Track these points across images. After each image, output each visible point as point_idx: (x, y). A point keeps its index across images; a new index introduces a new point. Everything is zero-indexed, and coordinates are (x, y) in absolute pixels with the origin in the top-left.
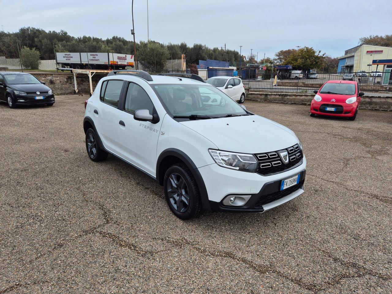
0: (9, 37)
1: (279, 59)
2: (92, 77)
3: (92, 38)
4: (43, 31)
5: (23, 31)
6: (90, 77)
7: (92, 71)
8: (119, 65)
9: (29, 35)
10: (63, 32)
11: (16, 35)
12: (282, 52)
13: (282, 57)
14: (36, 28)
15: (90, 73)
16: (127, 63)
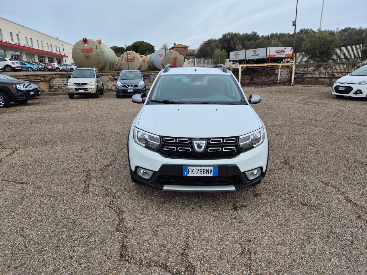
0: (215, 42)
2: (241, 71)
3: (279, 34)
4: (239, 34)
5: (225, 36)
6: (240, 71)
7: (242, 66)
8: (277, 58)
9: (228, 39)
10: (253, 33)
11: (219, 40)
14: (234, 33)
15: (241, 67)
16: (286, 55)
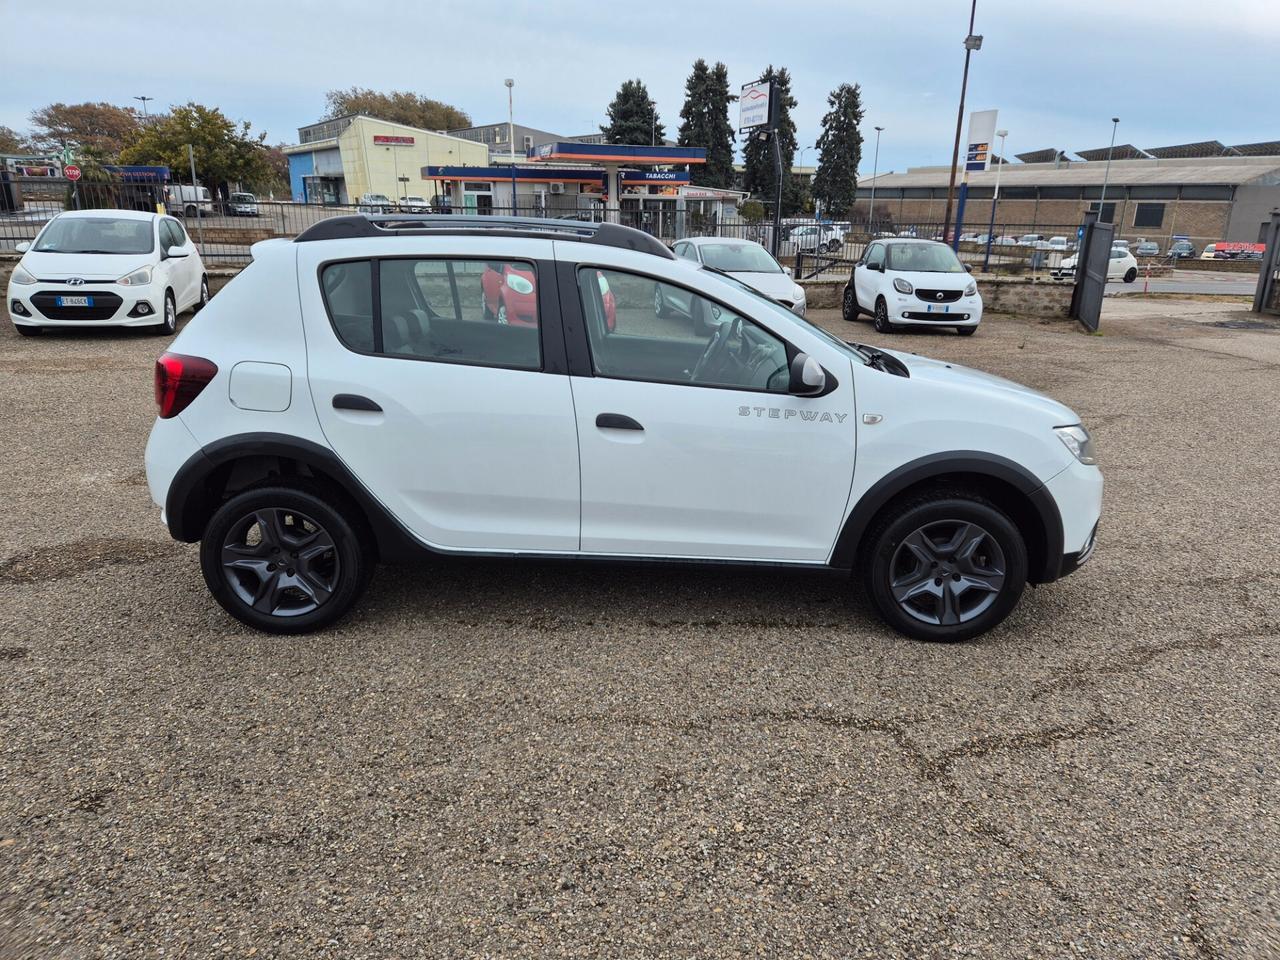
1: (52, 135)
12: (58, 108)
13: (66, 130)
